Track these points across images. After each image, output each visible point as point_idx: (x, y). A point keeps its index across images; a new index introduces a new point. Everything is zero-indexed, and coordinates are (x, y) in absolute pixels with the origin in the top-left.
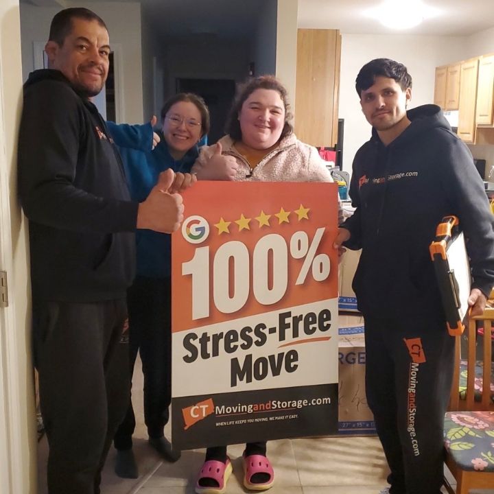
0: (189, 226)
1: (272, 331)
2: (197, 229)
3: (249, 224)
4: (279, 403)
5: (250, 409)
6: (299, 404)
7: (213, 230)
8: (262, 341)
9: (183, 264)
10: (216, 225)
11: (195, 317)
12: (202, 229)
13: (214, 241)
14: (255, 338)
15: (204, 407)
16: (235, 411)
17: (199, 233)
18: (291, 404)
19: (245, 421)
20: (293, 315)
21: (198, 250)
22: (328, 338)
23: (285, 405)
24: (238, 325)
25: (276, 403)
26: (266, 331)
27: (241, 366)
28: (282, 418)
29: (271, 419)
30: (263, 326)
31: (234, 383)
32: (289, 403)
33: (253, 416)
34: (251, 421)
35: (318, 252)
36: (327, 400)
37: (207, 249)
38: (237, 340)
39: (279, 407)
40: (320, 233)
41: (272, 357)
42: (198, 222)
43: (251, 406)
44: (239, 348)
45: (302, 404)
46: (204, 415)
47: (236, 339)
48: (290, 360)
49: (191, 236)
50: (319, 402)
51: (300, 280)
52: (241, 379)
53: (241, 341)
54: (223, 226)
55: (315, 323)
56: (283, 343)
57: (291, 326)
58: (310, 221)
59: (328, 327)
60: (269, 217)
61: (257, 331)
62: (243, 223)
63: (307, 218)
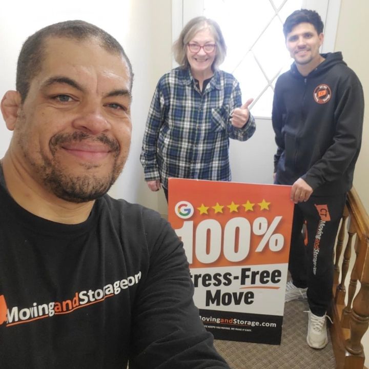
0: (180, 207)
1: (236, 278)
2: (185, 210)
3: (223, 209)
4: (238, 321)
5: (218, 321)
6: (253, 324)
7: (196, 212)
8: (230, 282)
10: (199, 209)
12: (189, 210)
13: (196, 218)
14: (223, 281)
16: (208, 320)
17: (187, 212)
18: (247, 323)
19: (215, 327)
20: (252, 270)
21: (185, 223)
22: (277, 288)
23: (242, 322)
24: (212, 271)
25: (237, 321)
26: (231, 278)
27: (213, 295)
28: (240, 330)
29: (232, 329)
30: (230, 275)
31: (208, 304)
32: (246, 322)
33: (220, 325)
34: (218, 328)
35: (275, 232)
36: (274, 325)
37: (191, 223)
39: (238, 323)
40: (277, 220)
41: (235, 294)
42: (186, 205)
43: (219, 319)
44: (212, 285)
45: (255, 324)
47: (210, 279)
48: (248, 297)
49: (181, 213)
50: (267, 325)
51: (260, 248)
52: (213, 303)
53: (213, 281)
54: (203, 209)
55: (269, 277)
56: (243, 286)
57: (250, 277)
58: (269, 211)
59: (279, 281)
60: (237, 206)
61: (225, 276)
62: (218, 208)
63: (268, 209)
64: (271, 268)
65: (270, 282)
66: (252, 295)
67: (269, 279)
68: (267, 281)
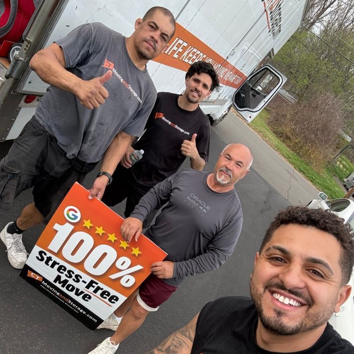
0: (70, 210)
1: (84, 282)
2: (73, 215)
3: (103, 234)
4: (72, 303)
5: (58, 294)
6: (81, 311)
7: (81, 222)
8: (78, 281)
9: (56, 224)
10: (85, 221)
11: (50, 247)
12: (76, 217)
13: (78, 227)
14: (74, 277)
15: (38, 277)
16: (51, 289)
17: (73, 217)
18: (77, 307)
19: (54, 295)
20: (98, 285)
21: (68, 224)
22: (110, 306)
23: (74, 305)
24: (69, 267)
26: (81, 280)
27: (62, 280)
28: (71, 307)
29: (66, 303)
30: (81, 277)
31: (55, 281)
33: (58, 296)
34: (56, 297)
35: (131, 274)
36: (95, 320)
37: (72, 227)
38: (65, 271)
40: (138, 267)
41: (78, 290)
42: (76, 212)
44: (64, 274)
45: (83, 312)
46: (37, 279)
48: (86, 297)
49: (68, 215)
50: (91, 317)
51: (113, 277)
52: (59, 283)
53: (66, 273)
55: (108, 296)
56: (87, 289)
57: (95, 288)
58: (137, 258)
59: (114, 303)
60: (116, 239)
61: (77, 276)
62: (100, 231)
63: (137, 256)
64: (113, 293)
65: (107, 299)
66: (90, 298)
67: (108, 298)
68: (105, 298)
